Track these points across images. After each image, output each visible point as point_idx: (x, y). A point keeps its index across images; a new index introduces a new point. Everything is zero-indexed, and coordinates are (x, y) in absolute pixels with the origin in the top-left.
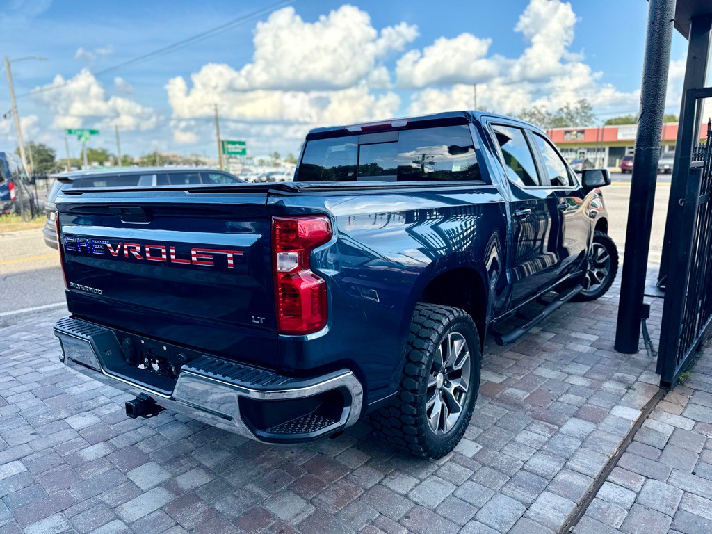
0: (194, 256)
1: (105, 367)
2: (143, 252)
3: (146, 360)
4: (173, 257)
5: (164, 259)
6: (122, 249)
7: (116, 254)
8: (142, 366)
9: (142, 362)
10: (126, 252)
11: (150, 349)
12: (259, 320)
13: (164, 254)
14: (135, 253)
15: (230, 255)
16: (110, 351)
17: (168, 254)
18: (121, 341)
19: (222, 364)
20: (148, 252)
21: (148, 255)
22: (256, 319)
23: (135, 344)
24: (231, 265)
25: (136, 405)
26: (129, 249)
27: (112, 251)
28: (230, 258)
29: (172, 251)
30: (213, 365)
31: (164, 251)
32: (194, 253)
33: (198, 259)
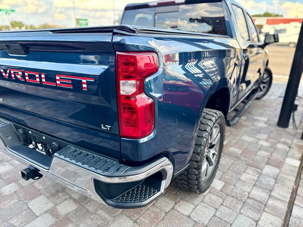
0: (58, 80)
1: (8, 147)
2: (23, 76)
3: (33, 143)
4: (44, 80)
5: (38, 81)
6: (10, 73)
7: (7, 76)
8: (31, 146)
9: (31, 143)
10: (13, 76)
11: (35, 137)
13: (37, 78)
14: (19, 77)
15: (84, 81)
16: (10, 136)
17: (40, 78)
18: (17, 130)
20: (27, 76)
21: (27, 78)
23: (25, 133)
24: (85, 88)
25: (26, 172)
26: (14, 73)
27: (4, 74)
28: (84, 83)
29: (43, 76)
30: (75, 153)
31: (37, 76)
32: (58, 78)
33: (60, 82)
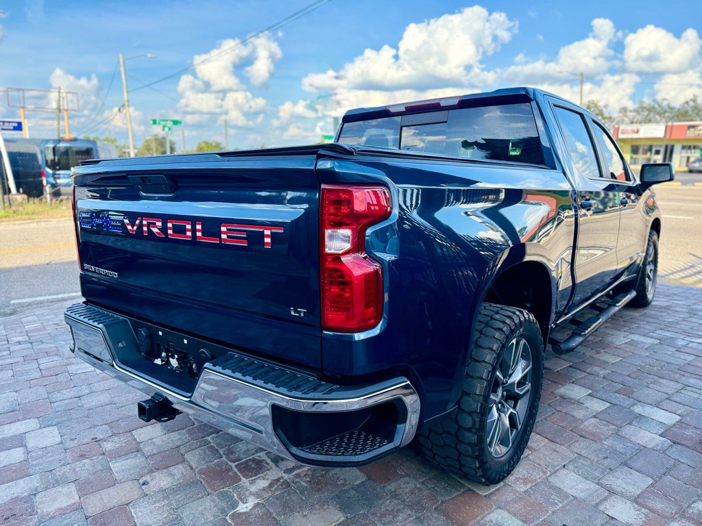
0: (224, 233)
1: (117, 360)
2: (164, 229)
3: (164, 354)
4: (199, 234)
5: (189, 237)
6: (141, 226)
7: (134, 231)
8: (158, 361)
9: (159, 356)
10: (145, 229)
11: (168, 342)
12: (299, 312)
13: (189, 230)
14: (155, 230)
15: (267, 232)
16: (123, 342)
17: (194, 231)
18: (136, 331)
19: (252, 363)
20: (170, 228)
21: (170, 232)
22: (296, 311)
23: (152, 336)
24: (268, 244)
25: (150, 406)
26: (149, 225)
27: (129, 227)
28: (267, 236)
29: (199, 227)
30: (242, 364)
31: (189, 227)
32: (224, 229)
33: (228, 237)
